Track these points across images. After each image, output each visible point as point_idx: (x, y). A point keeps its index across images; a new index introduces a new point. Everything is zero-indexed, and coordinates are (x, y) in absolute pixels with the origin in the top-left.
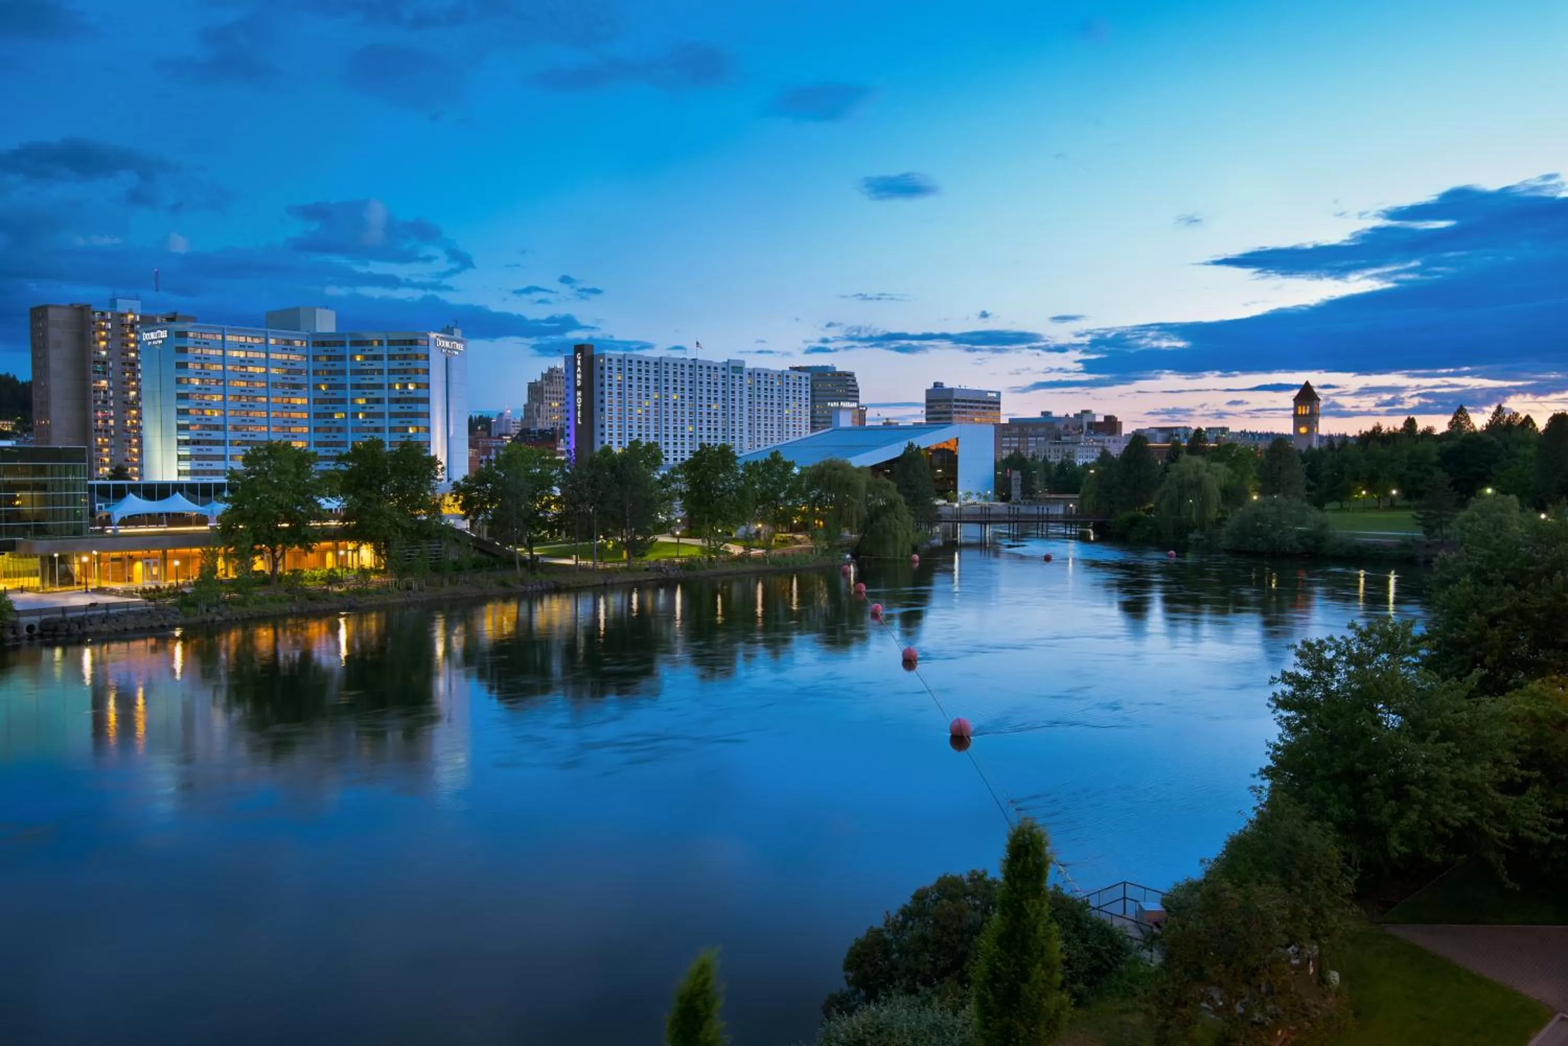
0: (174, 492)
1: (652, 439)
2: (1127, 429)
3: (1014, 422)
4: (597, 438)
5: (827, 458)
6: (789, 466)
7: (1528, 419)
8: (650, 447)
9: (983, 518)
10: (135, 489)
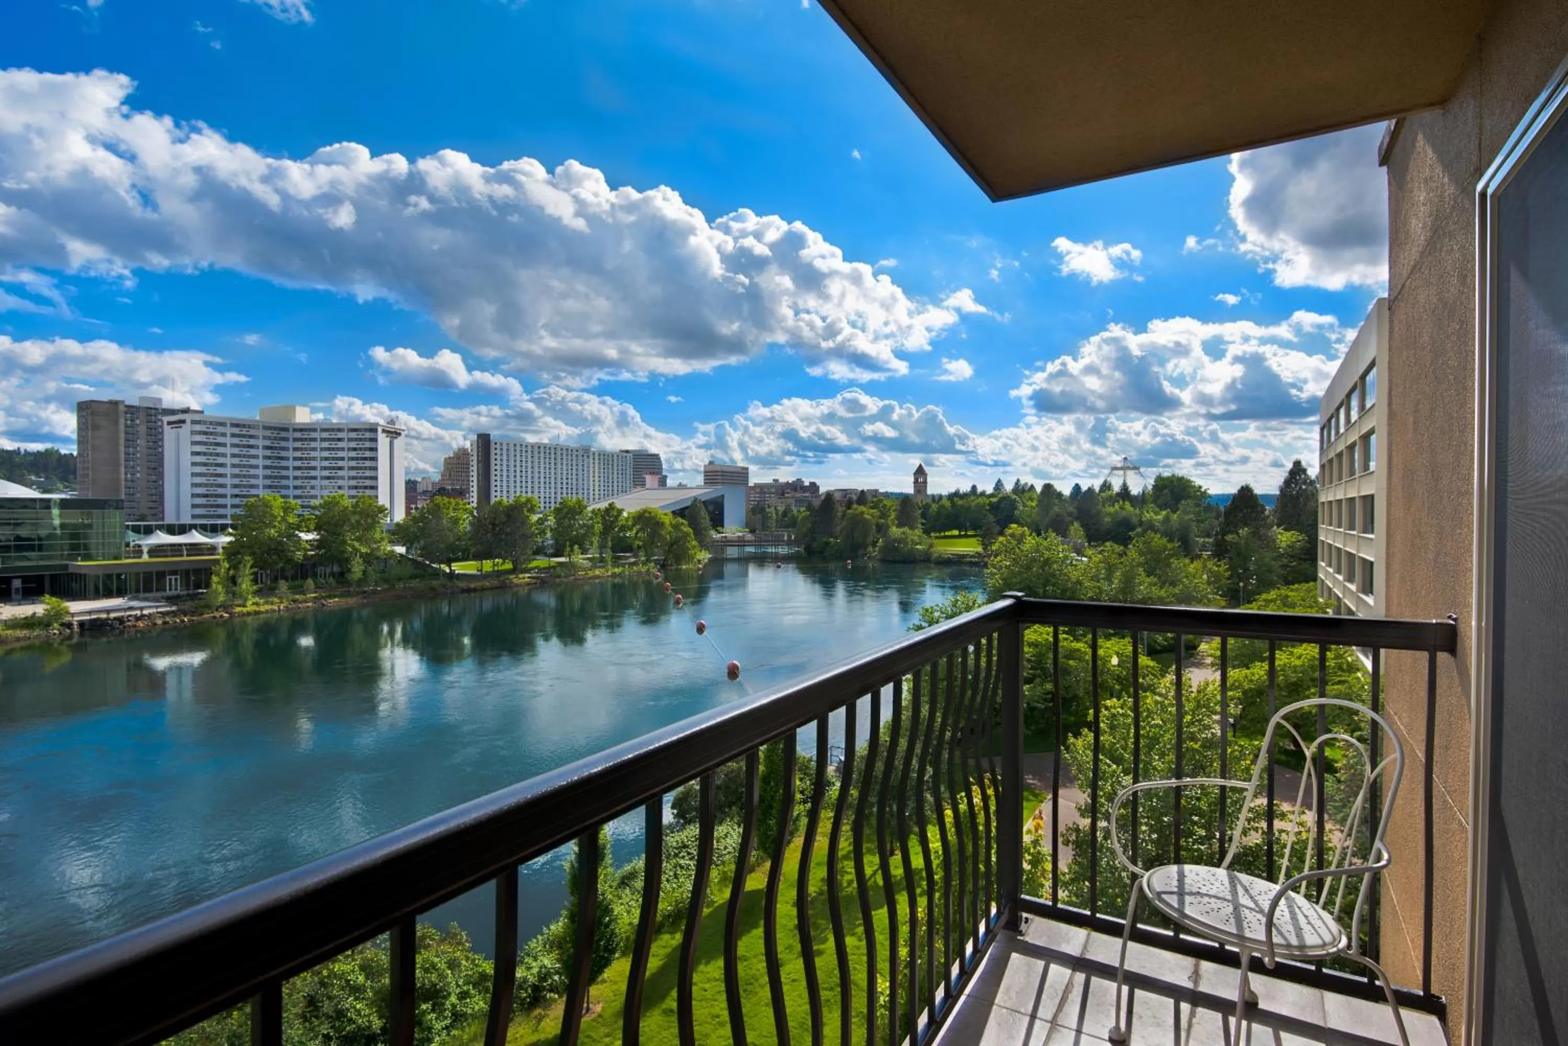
0: (190, 530)
1: (530, 495)
2: (822, 490)
3: (757, 486)
4: (493, 494)
5: (644, 507)
6: (620, 512)
7: (1032, 486)
8: (528, 500)
9: (740, 543)
10: (160, 528)
